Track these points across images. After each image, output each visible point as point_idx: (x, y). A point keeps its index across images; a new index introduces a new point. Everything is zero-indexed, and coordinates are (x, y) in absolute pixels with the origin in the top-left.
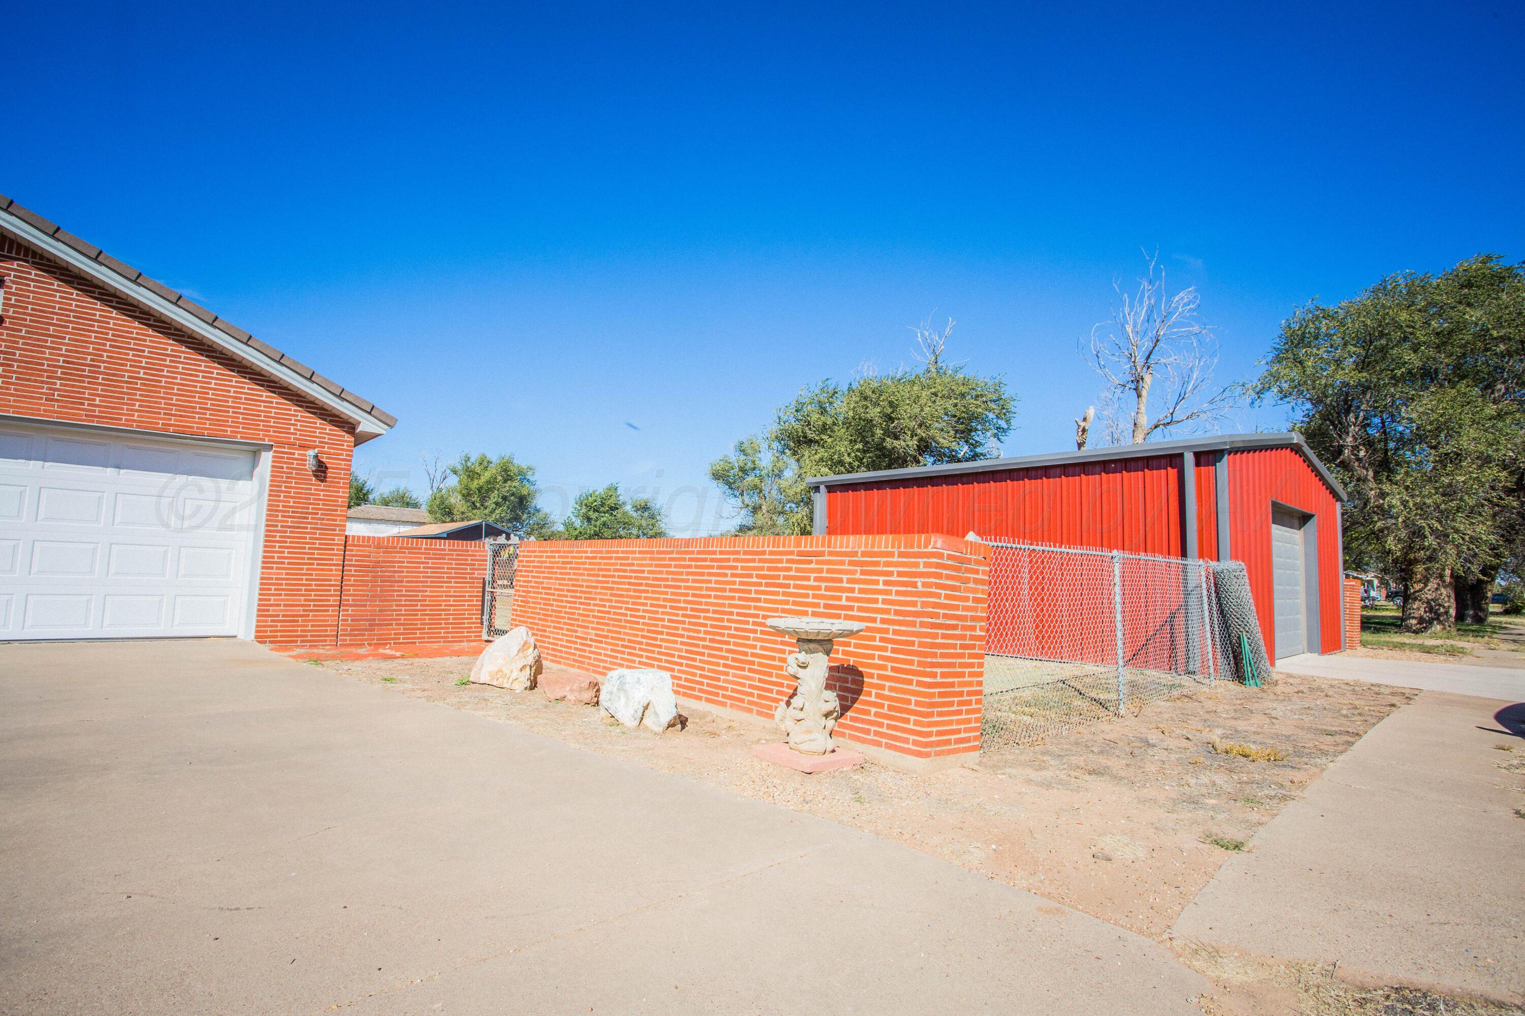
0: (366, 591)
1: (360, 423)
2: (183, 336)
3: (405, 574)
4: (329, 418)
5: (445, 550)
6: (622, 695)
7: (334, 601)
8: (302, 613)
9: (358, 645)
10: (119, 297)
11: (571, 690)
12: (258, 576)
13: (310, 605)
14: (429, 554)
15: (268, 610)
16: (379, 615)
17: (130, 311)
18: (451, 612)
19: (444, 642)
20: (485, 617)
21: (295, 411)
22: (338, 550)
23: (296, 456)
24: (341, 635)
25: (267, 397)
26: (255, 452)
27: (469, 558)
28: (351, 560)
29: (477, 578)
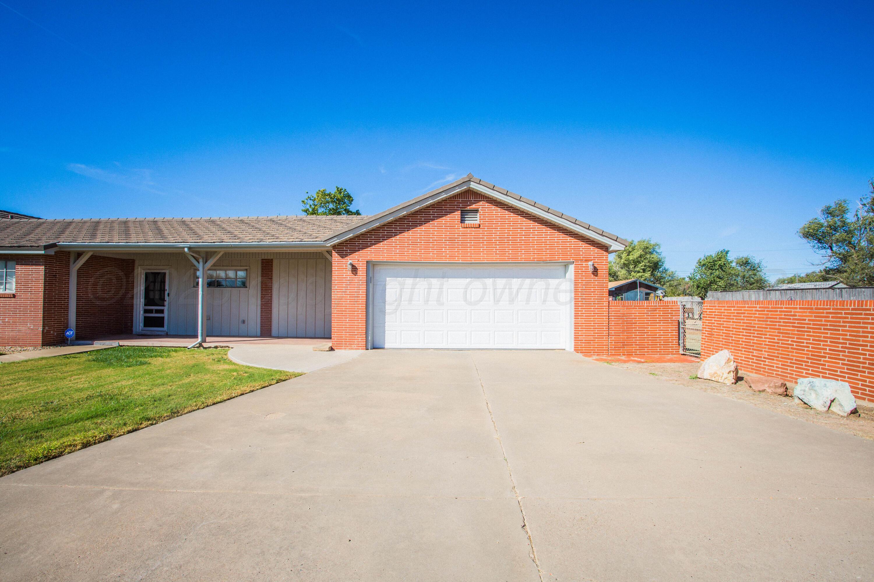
0: (620, 328)
1: (611, 246)
2: (536, 219)
3: (637, 319)
4: (596, 246)
5: (656, 306)
6: (812, 392)
7: (606, 333)
8: (592, 339)
9: (618, 355)
10: (513, 208)
11: (769, 387)
12: (573, 322)
13: (595, 336)
14: (649, 309)
15: (579, 338)
16: (627, 340)
17: (517, 212)
18: (662, 339)
19: (659, 354)
20: (681, 341)
21: (582, 244)
22: (606, 309)
23: (584, 265)
24: (610, 350)
25: (570, 239)
26: (566, 266)
27: (669, 310)
28: (612, 313)
29: (674, 321)
